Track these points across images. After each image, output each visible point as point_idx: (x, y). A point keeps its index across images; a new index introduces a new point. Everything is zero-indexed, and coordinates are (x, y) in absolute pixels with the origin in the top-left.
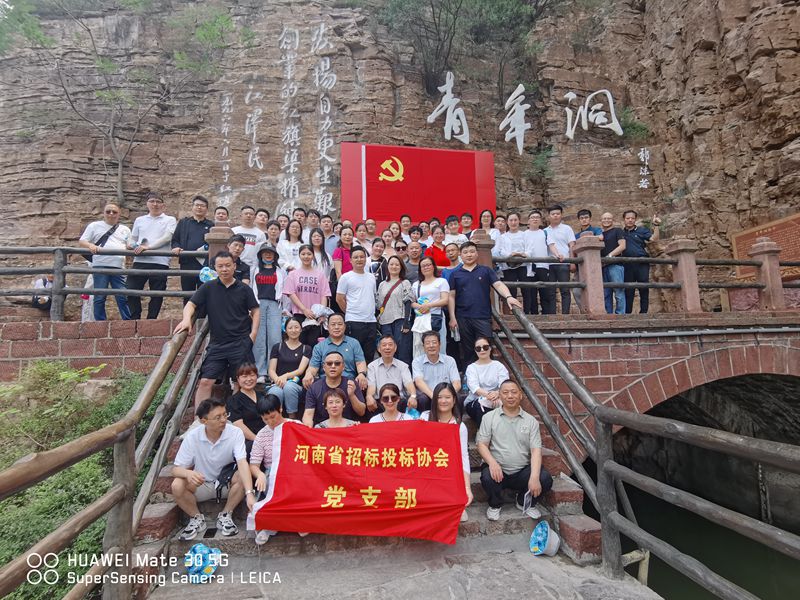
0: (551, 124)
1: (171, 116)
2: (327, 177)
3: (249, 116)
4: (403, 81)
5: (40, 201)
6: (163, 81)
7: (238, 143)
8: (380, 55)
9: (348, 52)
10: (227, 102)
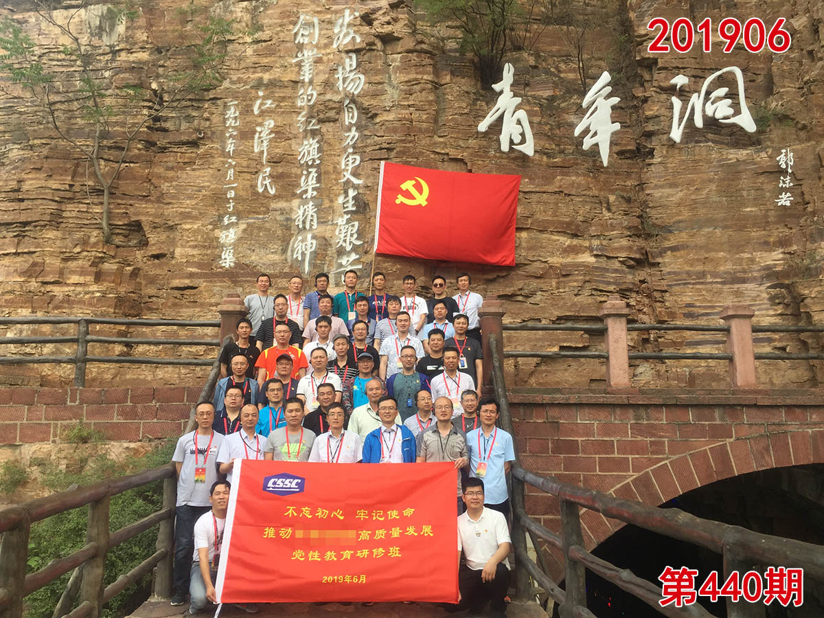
0: (651, 121)
1: (165, 130)
2: (351, 202)
3: (259, 129)
4: (448, 78)
5: (15, 236)
6: (154, 86)
7: (245, 164)
8: (418, 47)
9: (379, 45)
10: (232, 113)
